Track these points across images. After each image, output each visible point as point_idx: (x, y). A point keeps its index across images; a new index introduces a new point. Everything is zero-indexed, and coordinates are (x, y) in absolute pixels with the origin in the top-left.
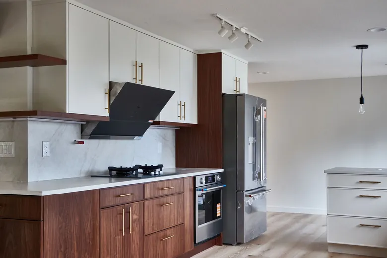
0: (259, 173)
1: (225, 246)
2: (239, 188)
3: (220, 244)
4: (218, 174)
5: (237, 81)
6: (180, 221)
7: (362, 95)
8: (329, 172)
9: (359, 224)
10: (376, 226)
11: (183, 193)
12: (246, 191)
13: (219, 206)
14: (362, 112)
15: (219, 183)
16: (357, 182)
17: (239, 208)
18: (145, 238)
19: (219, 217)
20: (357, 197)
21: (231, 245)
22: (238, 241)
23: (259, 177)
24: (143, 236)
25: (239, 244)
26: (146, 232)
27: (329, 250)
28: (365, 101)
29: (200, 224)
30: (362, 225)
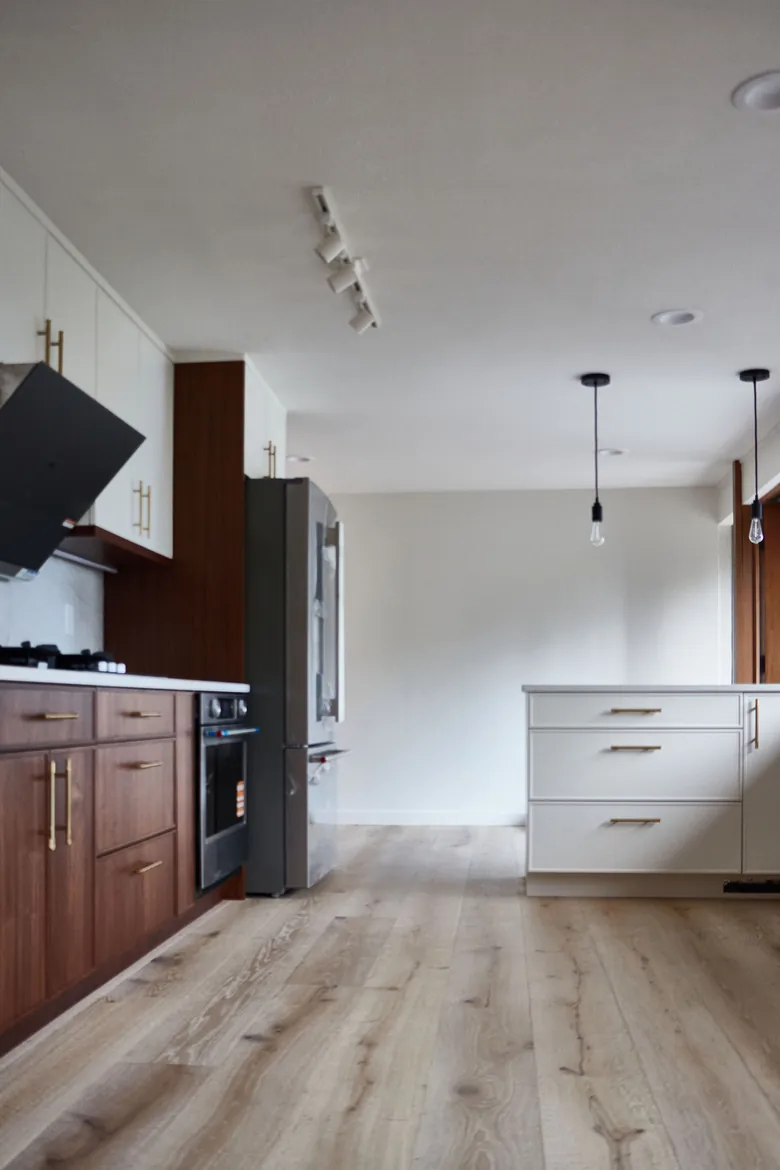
0: (335, 703)
1: (255, 900)
2: (292, 739)
3: (237, 896)
4: (240, 695)
5: (271, 451)
6: (169, 824)
7: (597, 499)
8: (531, 691)
9: (607, 819)
10: (646, 822)
11: (172, 736)
12: (312, 746)
13: (241, 787)
14: (596, 541)
15: (244, 721)
16: (606, 714)
17: (292, 793)
18: (97, 863)
19: (241, 818)
20: (606, 751)
21: (269, 895)
22: (289, 886)
23: (334, 712)
24: (94, 856)
25: (289, 892)
26: (101, 847)
27: (529, 893)
28: (605, 513)
29: (208, 835)
30: (614, 822)
